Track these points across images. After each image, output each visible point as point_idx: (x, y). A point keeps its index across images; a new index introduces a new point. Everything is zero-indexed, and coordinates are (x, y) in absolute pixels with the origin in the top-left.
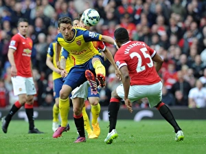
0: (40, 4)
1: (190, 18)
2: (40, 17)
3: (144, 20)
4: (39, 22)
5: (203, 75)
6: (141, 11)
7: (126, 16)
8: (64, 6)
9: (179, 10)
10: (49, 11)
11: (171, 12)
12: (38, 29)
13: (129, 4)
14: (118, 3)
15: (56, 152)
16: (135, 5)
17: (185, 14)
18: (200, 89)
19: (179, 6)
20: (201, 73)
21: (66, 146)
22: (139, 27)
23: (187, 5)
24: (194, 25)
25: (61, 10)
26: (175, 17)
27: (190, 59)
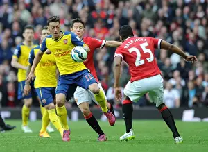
0: (17, 9)
1: (160, 23)
2: (17, 21)
3: (116, 25)
4: (16, 26)
5: (172, 77)
6: (114, 16)
7: (100, 20)
8: (40, 11)
9: (151, 15)
10: (25, 15)
11: (142, 17)
12: (15, 33)
13: (102, 9)
14: (92, 8)
15: (32, 151)
16: (108, 9)
17: (156, 19)
18: (170, 90)
19: (150, 11)
20: (170, 75)
21: (41, 144)
22: (111, 31)
23: (157, 10)
24: (164, 30)
25: (37, 14)
26: (146, 22)
27: (161, 62)
